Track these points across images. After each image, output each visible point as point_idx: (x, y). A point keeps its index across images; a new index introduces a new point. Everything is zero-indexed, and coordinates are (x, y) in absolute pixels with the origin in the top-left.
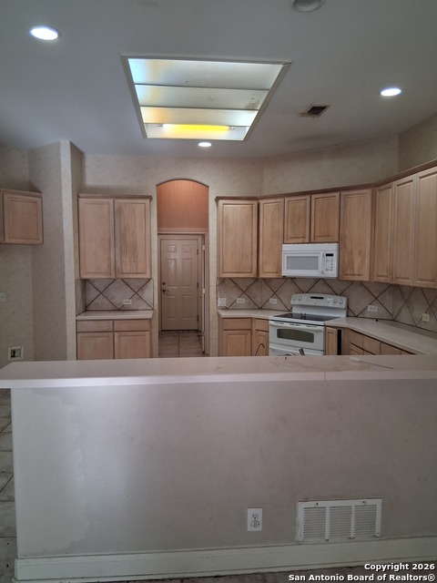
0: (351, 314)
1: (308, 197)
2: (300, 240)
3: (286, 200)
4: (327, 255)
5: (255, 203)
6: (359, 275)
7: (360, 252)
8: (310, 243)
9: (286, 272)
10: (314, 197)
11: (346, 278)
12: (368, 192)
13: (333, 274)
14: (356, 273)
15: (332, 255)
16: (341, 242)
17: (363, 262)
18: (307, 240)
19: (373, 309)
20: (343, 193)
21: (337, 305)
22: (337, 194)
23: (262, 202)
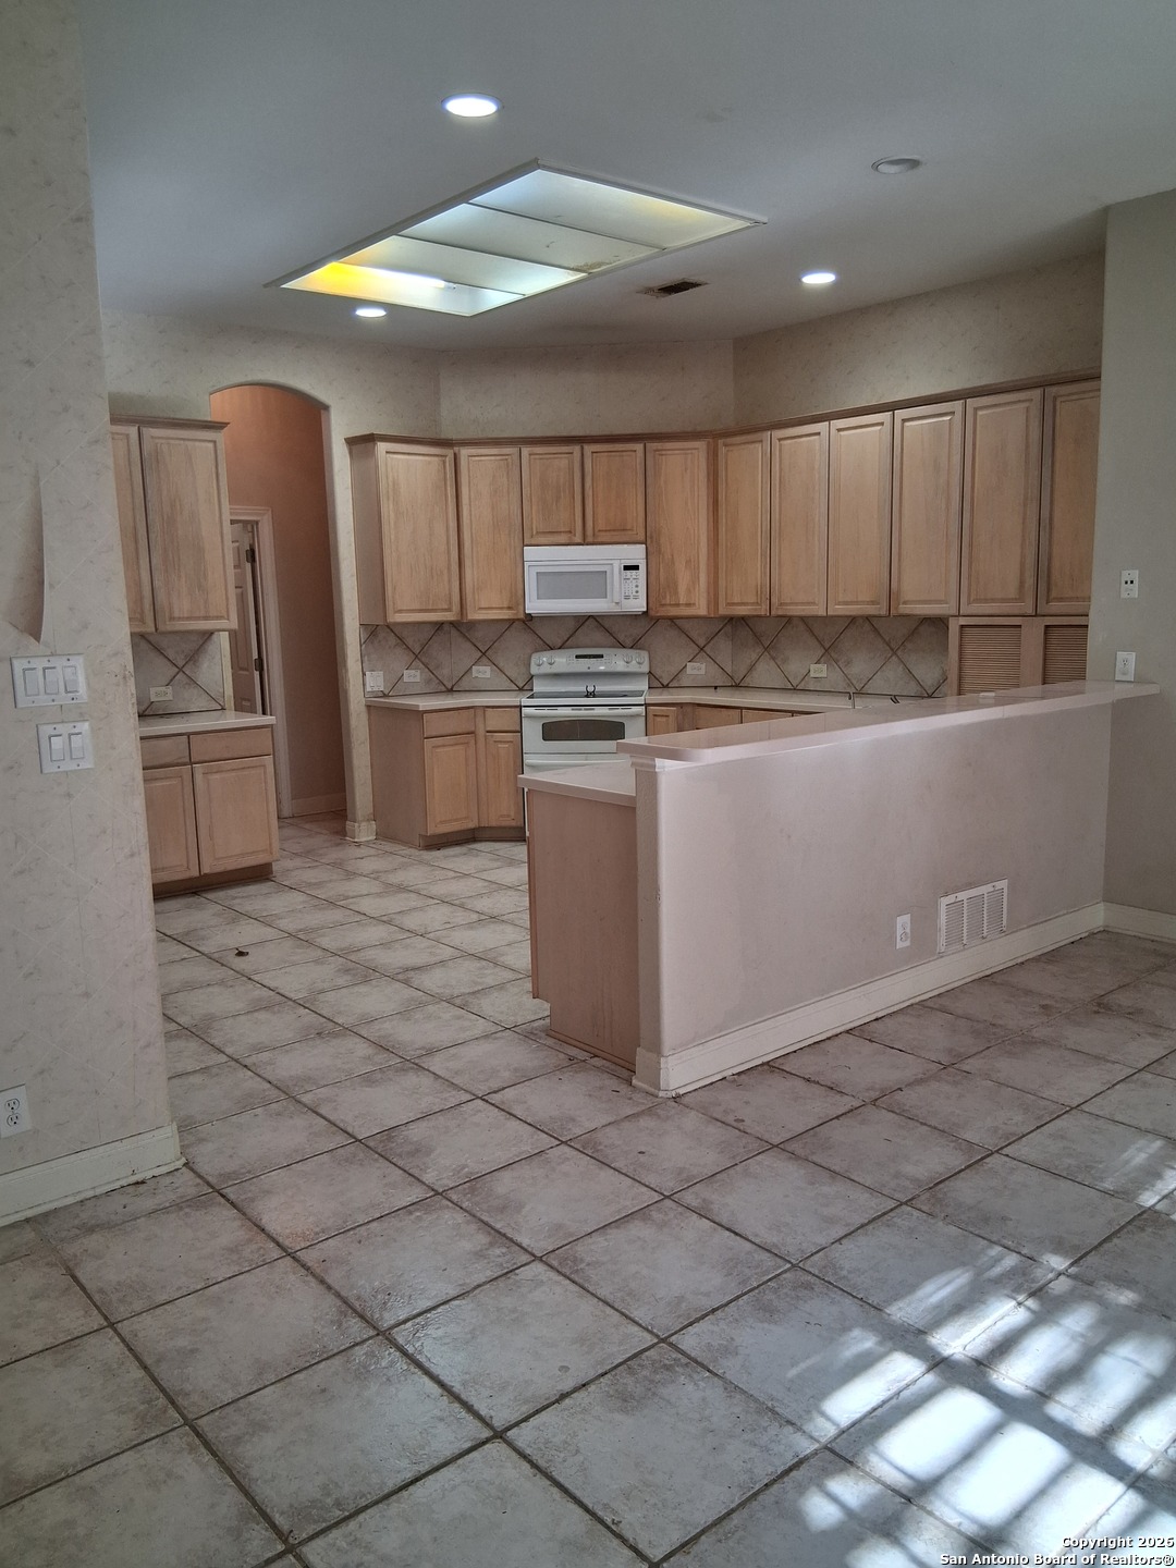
0: (656, 684)
1: (576, 449)
2: (563, 538)
3: (526, 451)
4: (627, 568)
5: (449, 452)
6: (688, 605)
7: (688, 562)
8: (584, 543)
9: (535, 606)
10: (589, 449)
11: (662, 612)
12: (701, 445)
13: (638, 605)
14: (682, 600)
15: (636, 568)
16: (649, 540)
17: (695, 579)
18: (578, 539)
19: (698, 669)
20: (652, 446)
21: (633, 668)
22: (639, 447)
23: (464, 452)
